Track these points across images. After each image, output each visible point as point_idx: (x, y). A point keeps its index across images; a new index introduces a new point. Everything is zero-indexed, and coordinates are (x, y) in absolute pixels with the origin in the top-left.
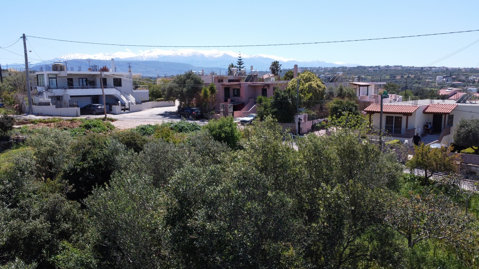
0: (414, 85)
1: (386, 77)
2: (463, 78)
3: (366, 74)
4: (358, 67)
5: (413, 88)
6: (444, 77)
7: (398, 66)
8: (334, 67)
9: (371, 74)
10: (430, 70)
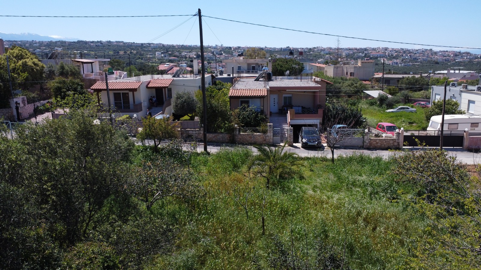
0: (137, 60)
1: (110, 52)
2: (177, 54)
3: (89, 49)
4: (78, 41)
5: (136, 63)
6: (162, 53)
7: (120, 42)
8: (51, 41)
9: (94, 50)
10: (149, 46)
